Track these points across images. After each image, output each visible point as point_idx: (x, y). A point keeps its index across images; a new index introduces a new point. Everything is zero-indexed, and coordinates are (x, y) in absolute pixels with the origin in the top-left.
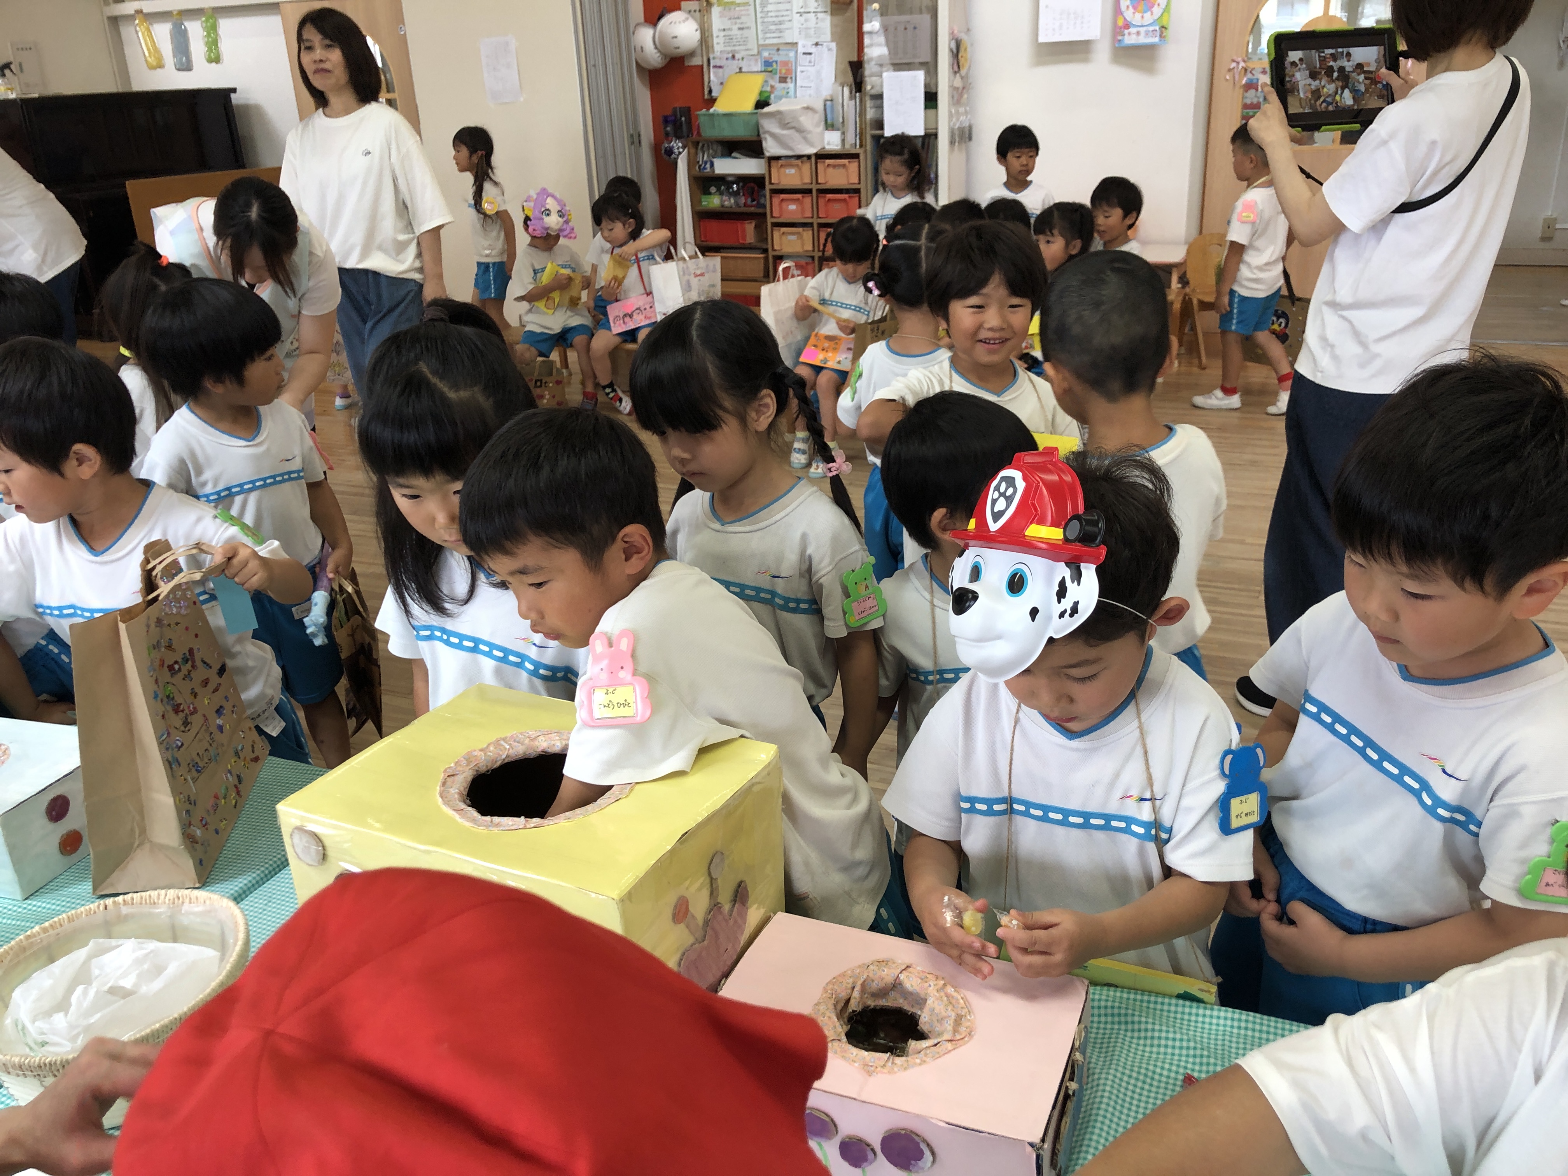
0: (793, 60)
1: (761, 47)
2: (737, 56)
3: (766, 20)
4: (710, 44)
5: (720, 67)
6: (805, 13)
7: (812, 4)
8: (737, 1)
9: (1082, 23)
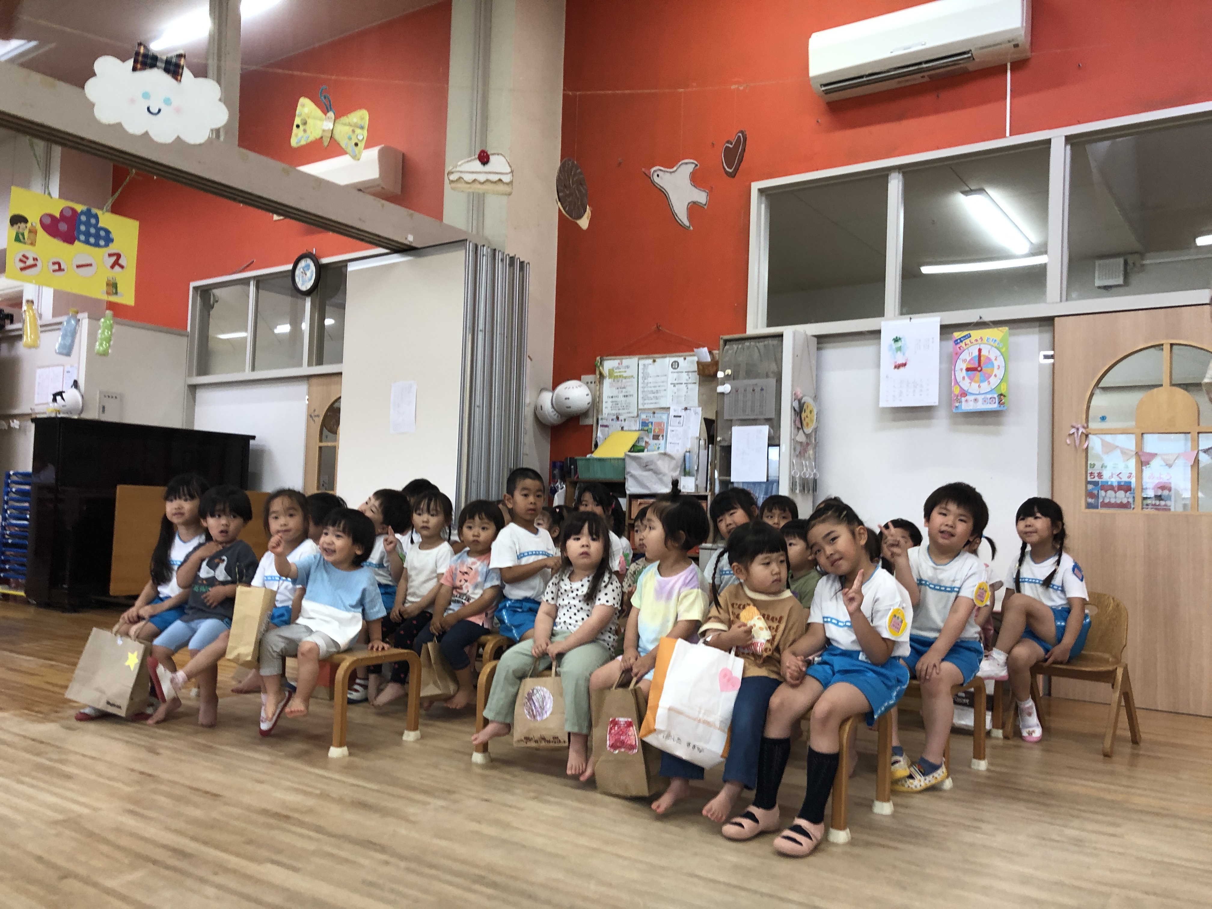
0: (666, 421)
1: (640, 412)
2: (620, 418)
4: (600, 409)
5: (606, 426)
6: (678, 384)
7: (684, 377)
8: (625, 375)
9: (921, 391)
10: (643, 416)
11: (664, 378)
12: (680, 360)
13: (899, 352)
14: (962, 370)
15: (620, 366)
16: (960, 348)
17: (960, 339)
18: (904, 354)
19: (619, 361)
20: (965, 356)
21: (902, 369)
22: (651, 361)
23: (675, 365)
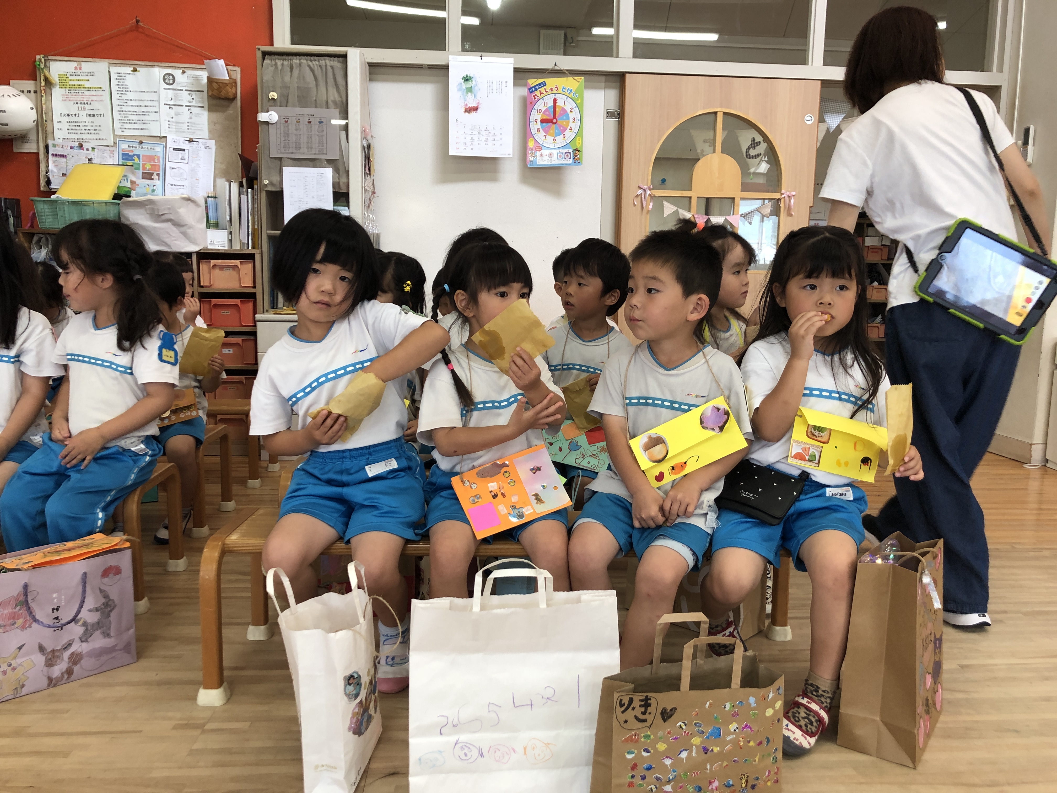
0: (161, 155)
1: (118, 139)
2: (85, 146)
3: (124, 109)
4: (49, 129)
5: (63, 156)
6: (175, 105)
7: (185, 98)
8: (87, 84)
9: (494, 140)
10: (124, 146)
11: (154, 96)
12: (177, 73)
13: (470, 93)
14: (536, 121)
15: (78, 72)
16: (534, 96)
17: (534, 87)
18: (475, 96)
19: (75, 64)
20: (540, 106)
21: (473, 114)
22: (129, 69)
23: (169, 80)
